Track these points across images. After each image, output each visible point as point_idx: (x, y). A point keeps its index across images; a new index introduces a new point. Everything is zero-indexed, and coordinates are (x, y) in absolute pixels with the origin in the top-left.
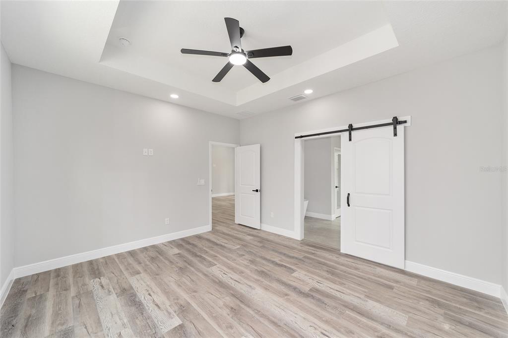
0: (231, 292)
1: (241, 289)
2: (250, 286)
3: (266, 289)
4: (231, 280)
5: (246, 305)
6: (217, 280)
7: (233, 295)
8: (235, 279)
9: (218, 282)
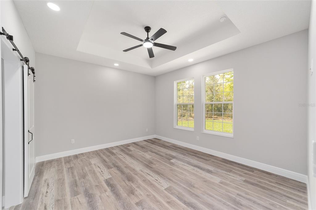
0: (152, 169)
1: (147, 170)
2: (142, 171)
3: (134, 170)
4: (152, 175)
5: (146, 164)
6: (161, 175)
7: (151, 168)
8: (150, 176)
9: (160, 175)
